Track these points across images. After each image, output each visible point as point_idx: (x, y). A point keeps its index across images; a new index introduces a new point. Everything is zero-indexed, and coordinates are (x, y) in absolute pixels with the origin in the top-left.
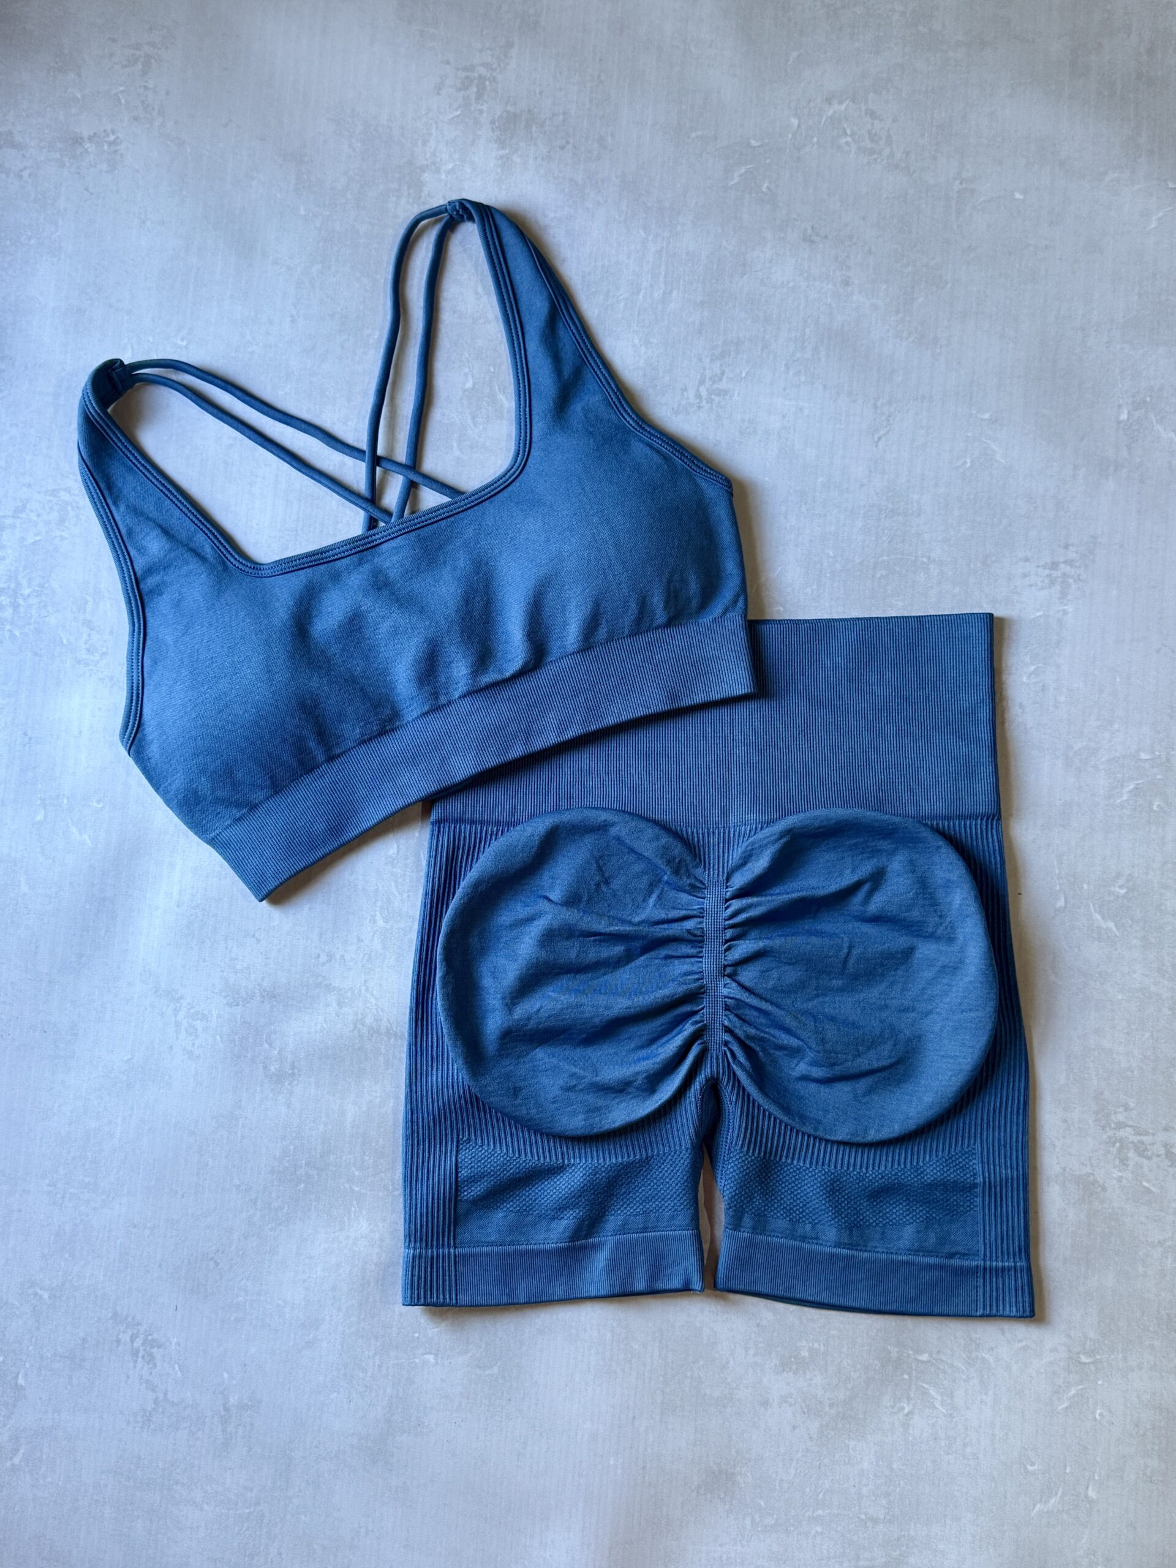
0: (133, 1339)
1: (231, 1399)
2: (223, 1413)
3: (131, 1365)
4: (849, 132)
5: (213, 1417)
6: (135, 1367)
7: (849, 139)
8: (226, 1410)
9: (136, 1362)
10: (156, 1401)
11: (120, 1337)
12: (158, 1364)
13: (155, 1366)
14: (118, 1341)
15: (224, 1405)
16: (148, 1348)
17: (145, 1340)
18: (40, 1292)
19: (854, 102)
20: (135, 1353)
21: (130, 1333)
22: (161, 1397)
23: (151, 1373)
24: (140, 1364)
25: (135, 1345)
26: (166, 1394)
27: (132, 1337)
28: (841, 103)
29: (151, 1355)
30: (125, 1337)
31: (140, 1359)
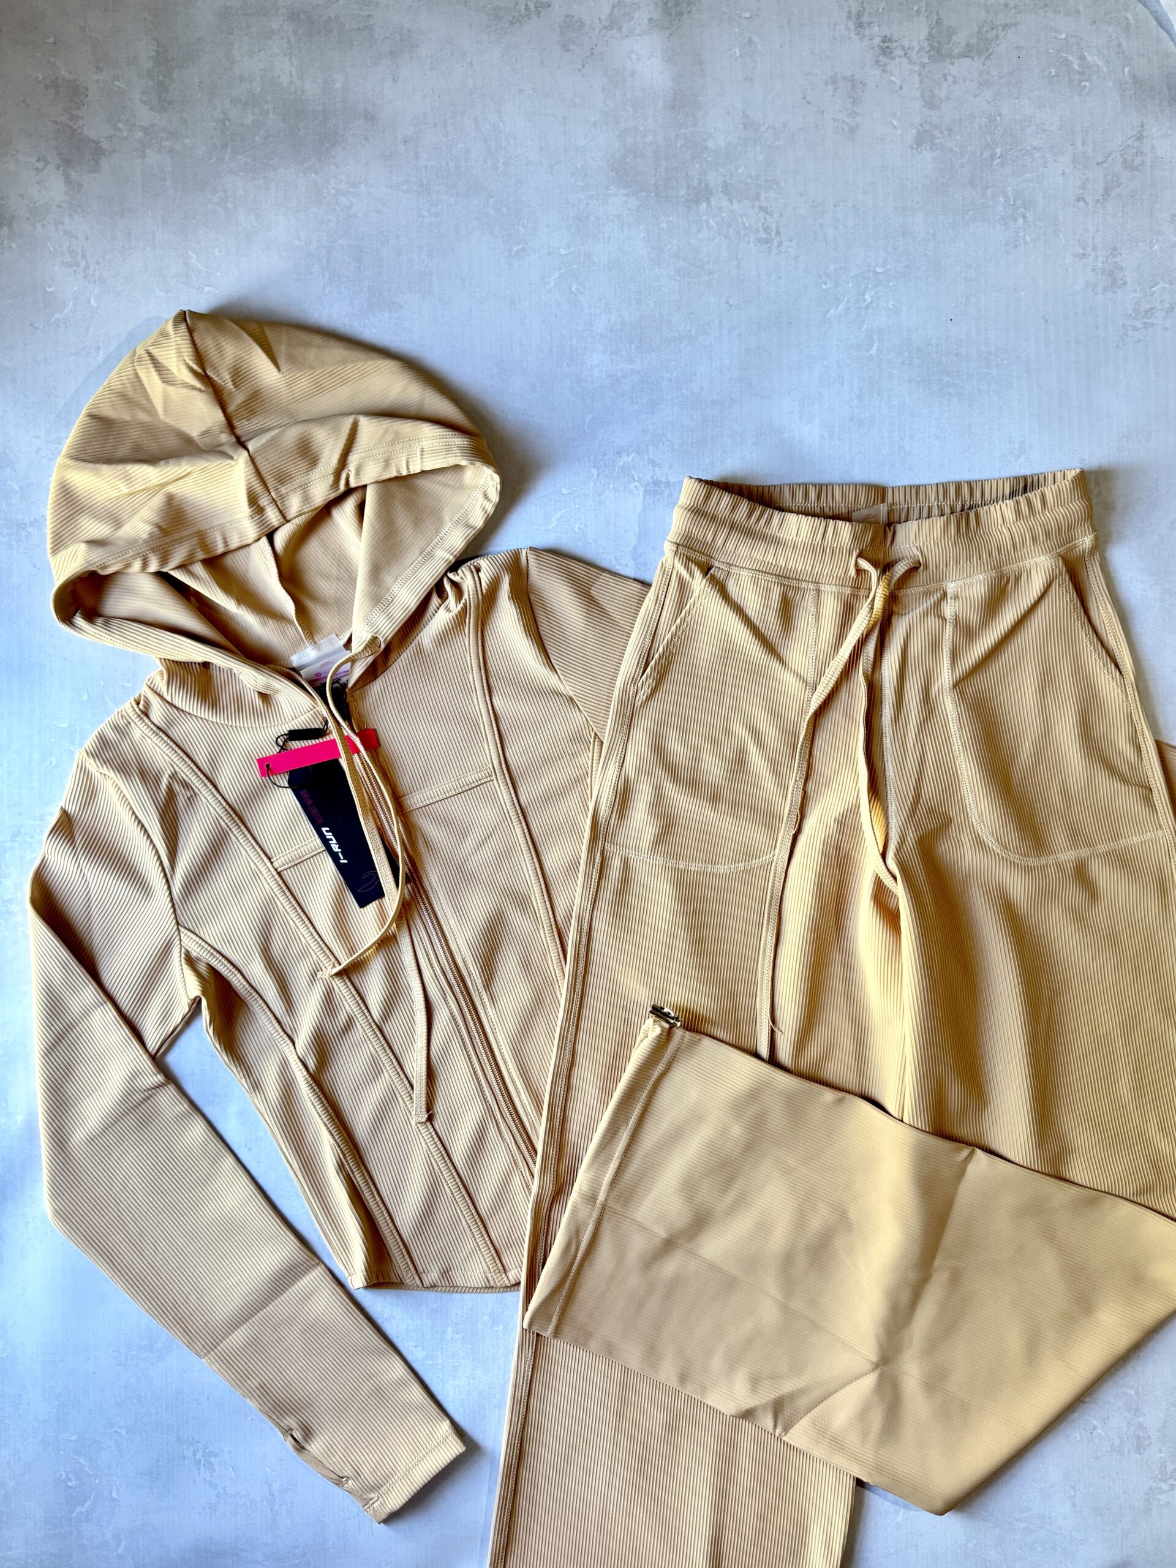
0: (194, 1453)
1: (274, 1486)
2: (269, 1497)
3: (197, 1471)
4: (637, 479)
5: (262, 1501)
6: (199, 1473)
7: (637, 484)
8: (272, 1494)
9: (199, 1469)
10: (218, 1495)
11: (185, 1453)
12: (217, 1469)
13: (214, 1471)
14: (184, 1457)
15: (269, 1491)
16: (207, 1459)
17: (204, 1453)
18: (118, 1429)
19: (638, 454)
20: (198, 1463)
21: (191, 1449)
22: (222, 1492)
23: (212, 1476)
24: (202, 1472)
25: (197, 1457)
26: (225, 1490)
27: (194, 1452)
28: (628, 455)
29: (210, 1463)
30: (189, 1453)
31: (202, 1467)
